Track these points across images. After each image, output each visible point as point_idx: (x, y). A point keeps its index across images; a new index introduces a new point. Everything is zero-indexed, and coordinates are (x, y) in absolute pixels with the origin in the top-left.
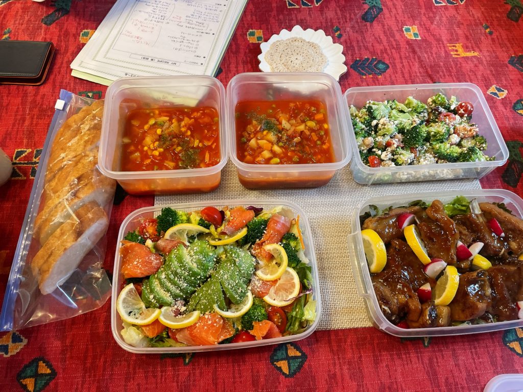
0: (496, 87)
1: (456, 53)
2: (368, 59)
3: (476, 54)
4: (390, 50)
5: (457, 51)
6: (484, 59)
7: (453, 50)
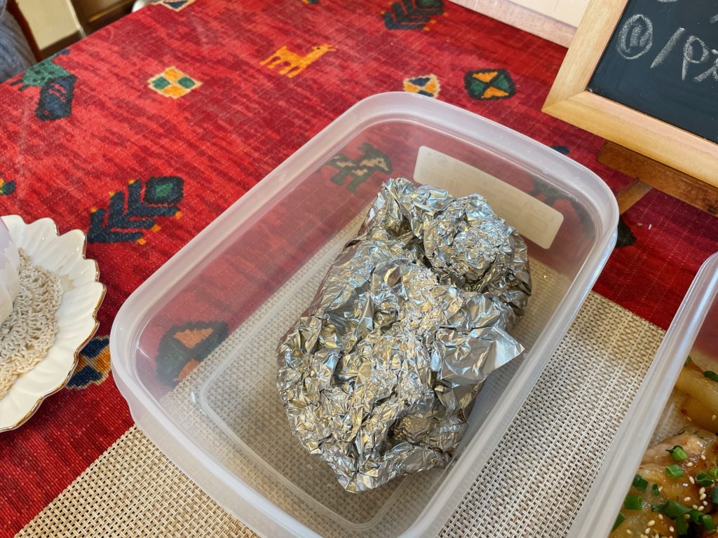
0: (411, 81)
1: (288, 68)
2: (119, 195)
3: (324, 48)
4: (156, 144)
5: (287, 64)
6: (346, 48)
7: (280, 67)
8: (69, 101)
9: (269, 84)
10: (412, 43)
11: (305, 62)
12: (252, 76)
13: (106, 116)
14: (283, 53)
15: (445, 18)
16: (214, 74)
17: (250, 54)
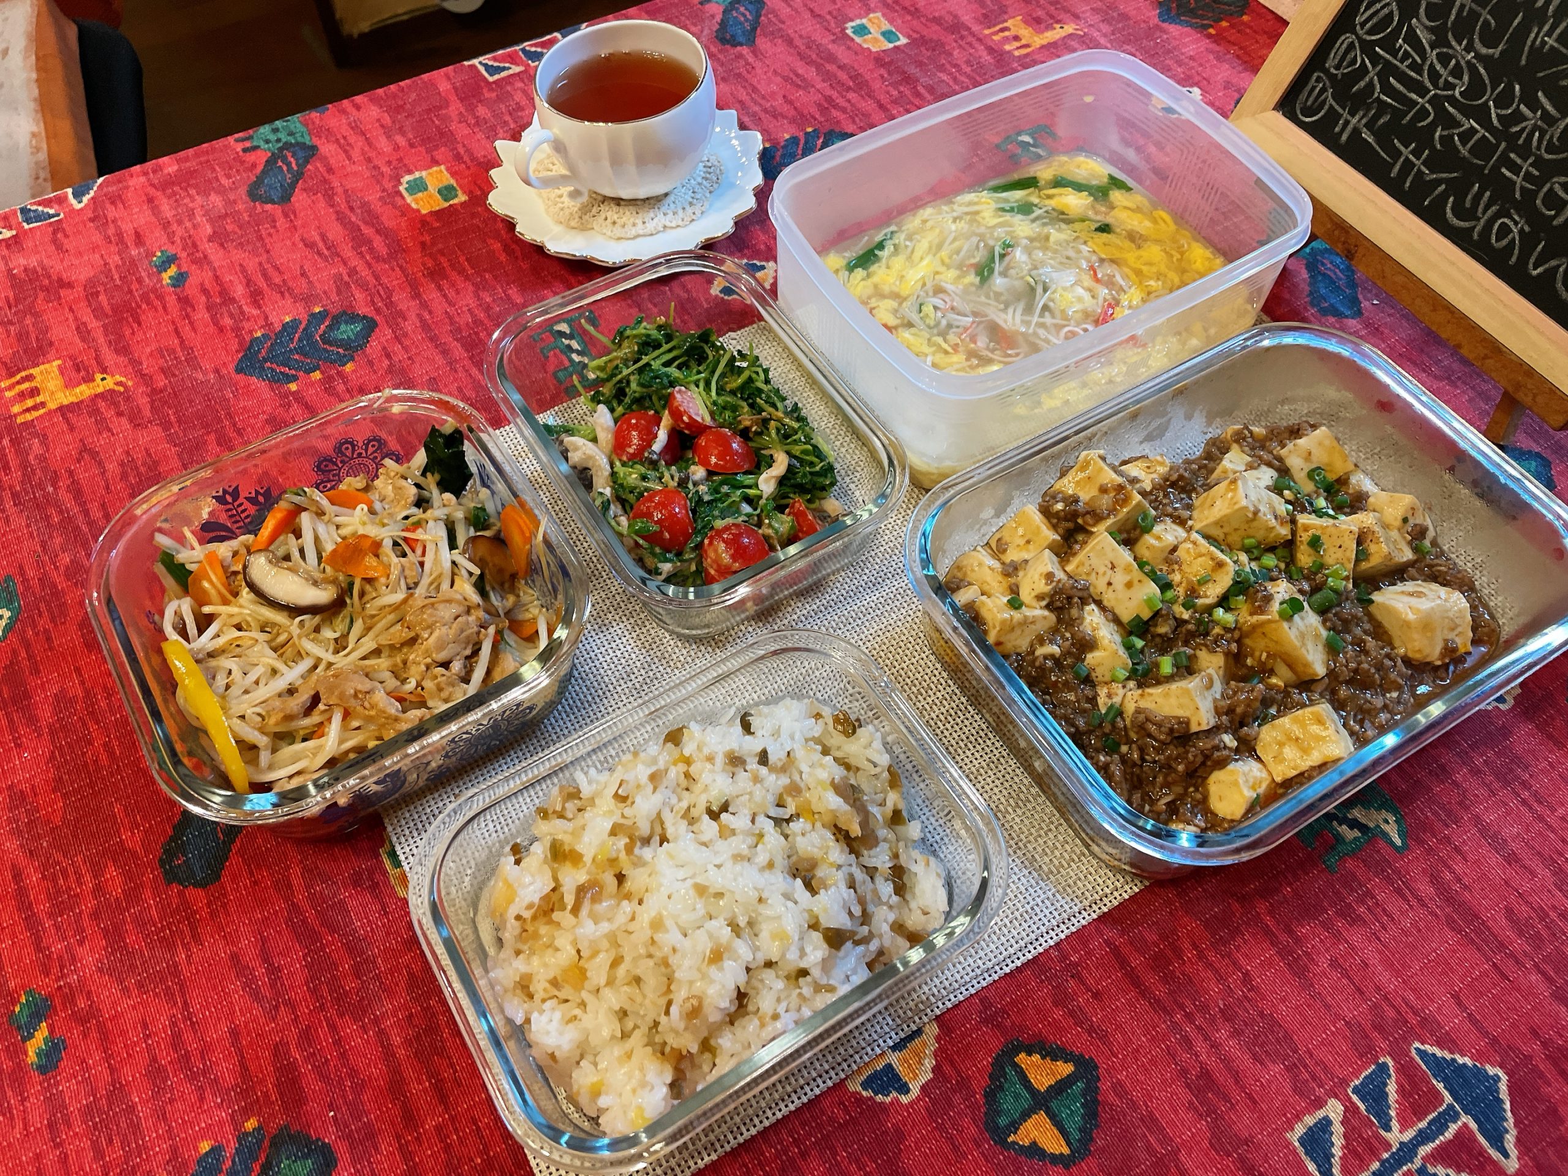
1: (1017, 44)
2: (795, 139)
3: (1069, 29)
4: (842, 96)
5: (1016, 38)
6: (1096, 34)
8: (754, 29)
9: (988, 58)
10: (1185, 45)
11: (1039, 40)
12: (970, 44)
13: (792, 55)
14: (1015, 25)
15: (1243, 23)
16: (925, 33)
17: (976, 19)
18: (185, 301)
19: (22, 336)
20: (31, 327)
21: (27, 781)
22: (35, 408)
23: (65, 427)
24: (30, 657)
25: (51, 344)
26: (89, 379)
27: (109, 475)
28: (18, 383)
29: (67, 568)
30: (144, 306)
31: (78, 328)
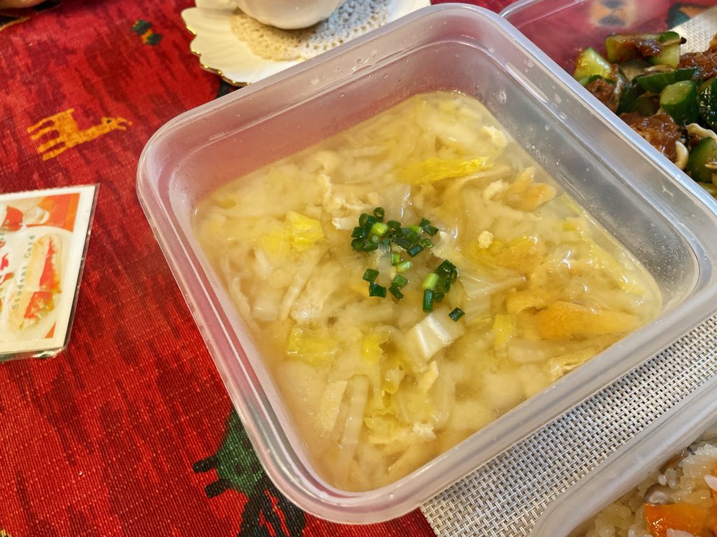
18: (163, 56)
19: (41, 92)
20: (47, 86)
21: (85, 501)
22: (57, 147)
23: (82, 161)
24: (75, 372)
25: (64, 97)
26: (97, 122)
27: (124, 200)
28: (41, 128)
29: (98, 285)
30: (133, 63)
31: (83, 83)
